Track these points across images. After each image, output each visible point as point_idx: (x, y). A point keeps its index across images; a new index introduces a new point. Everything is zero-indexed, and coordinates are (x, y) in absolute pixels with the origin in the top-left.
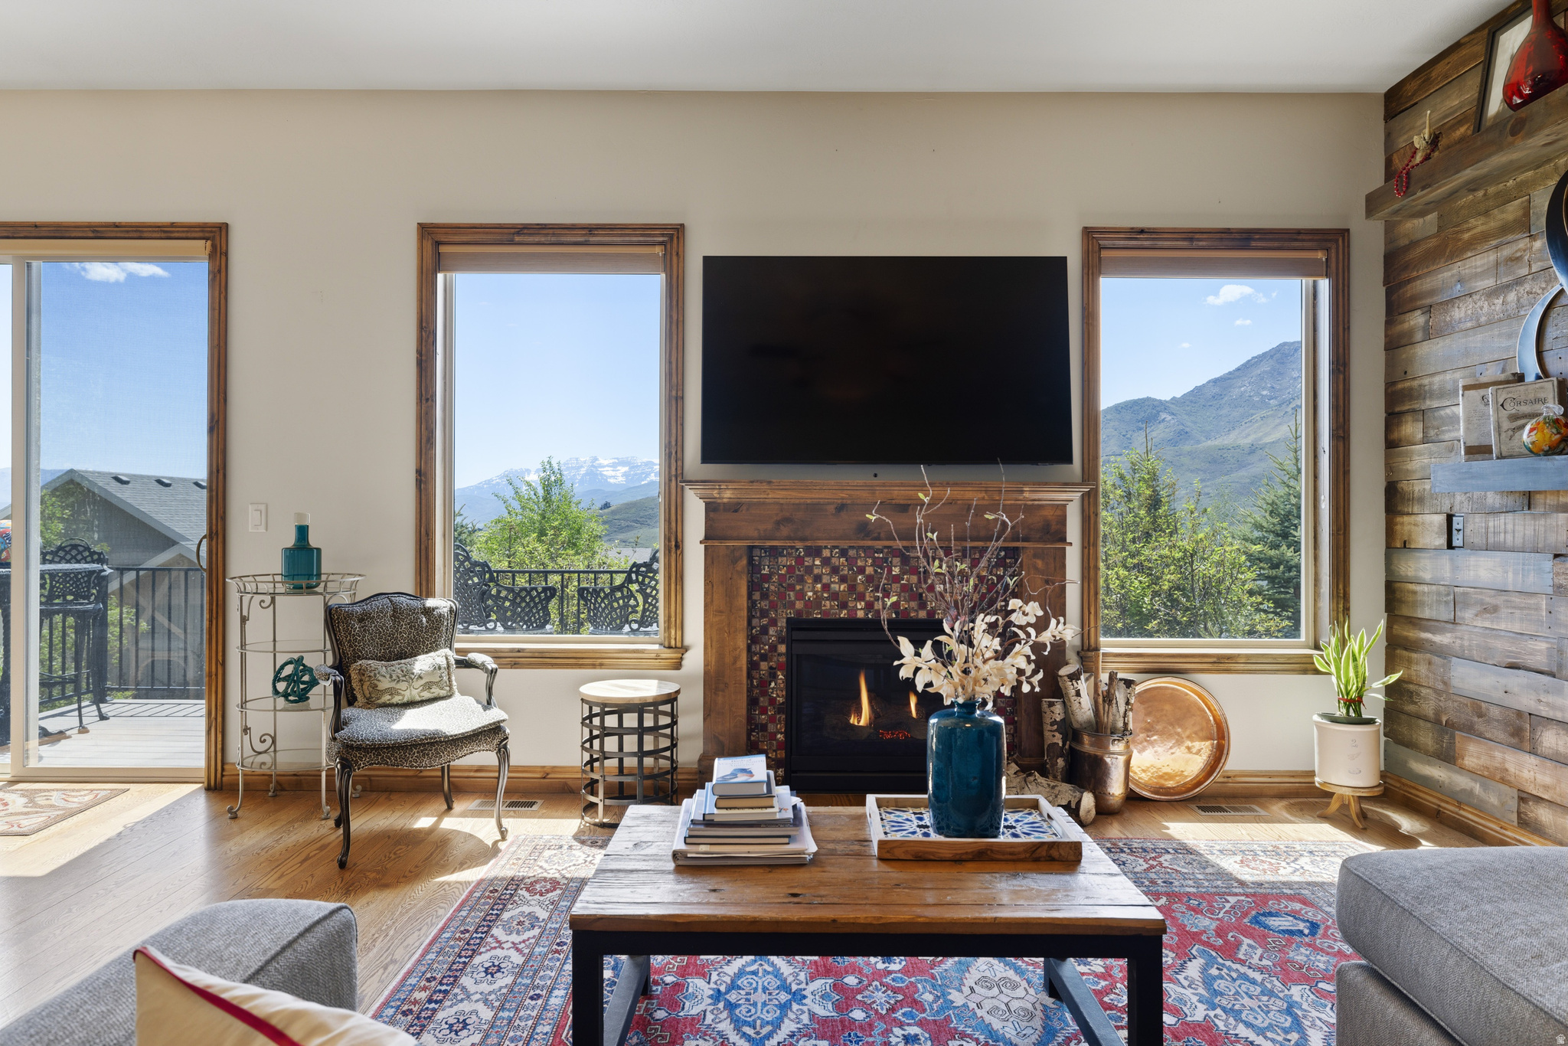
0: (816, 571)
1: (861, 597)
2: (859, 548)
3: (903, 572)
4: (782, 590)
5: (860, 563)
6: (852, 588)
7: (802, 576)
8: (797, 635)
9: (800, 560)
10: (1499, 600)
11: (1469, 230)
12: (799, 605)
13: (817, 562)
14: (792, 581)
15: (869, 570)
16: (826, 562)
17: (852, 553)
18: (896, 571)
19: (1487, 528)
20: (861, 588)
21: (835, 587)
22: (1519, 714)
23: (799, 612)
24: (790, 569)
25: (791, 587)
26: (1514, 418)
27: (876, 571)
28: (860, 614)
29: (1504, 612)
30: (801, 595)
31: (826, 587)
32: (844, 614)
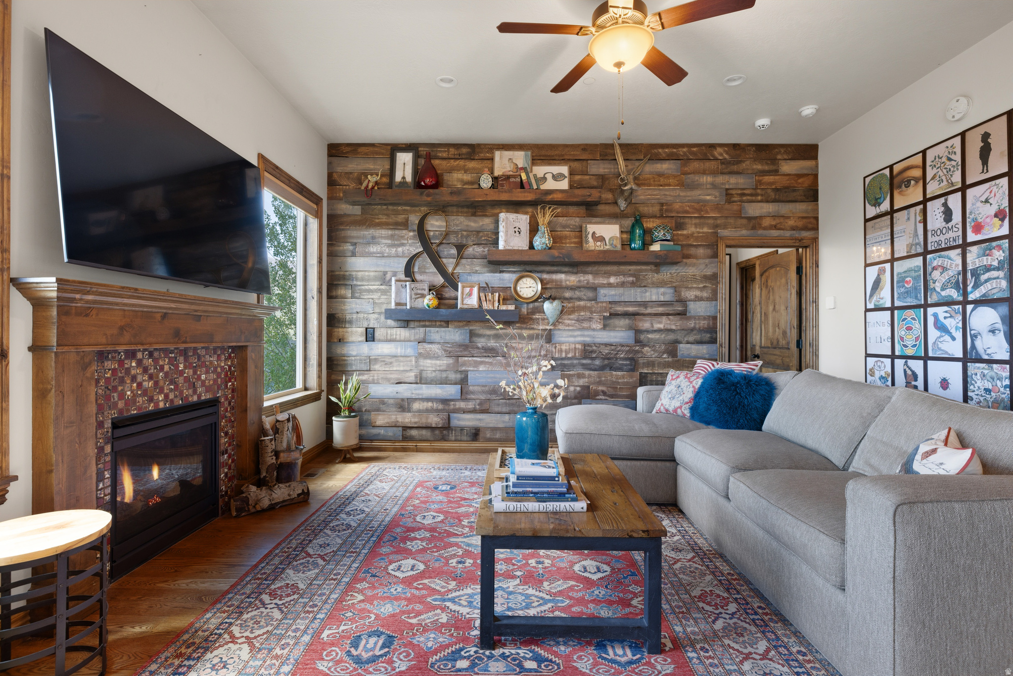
0: (133, 372)
1: (161, 391)
2: (160, 350)
3: (185, 367)
4: (108, 392)
5: (161, 363)
6: (156, 383)
7: (123, 377)
8: (120, 432)
9: (121, 363)
10: (393, 360)
11: (379, 219)
12: (121, 405)
13: (134, 364)
14: (116, 383)
15: (166, 368)
16: (140, 362)
17: (156, 354)
18: (181, 367)
19: (387, 333)
20: (161, 383)
21: (145, 384)
22: (403, 400)
23: (121, 411)
24: (114, 371)
25: (115, 389)
26: (416, 294)
27: (170, 368)
28: (161, 405)
29: (395, 364)
30: (122, 396)
31: (140, 385)
32: (151, 407)
